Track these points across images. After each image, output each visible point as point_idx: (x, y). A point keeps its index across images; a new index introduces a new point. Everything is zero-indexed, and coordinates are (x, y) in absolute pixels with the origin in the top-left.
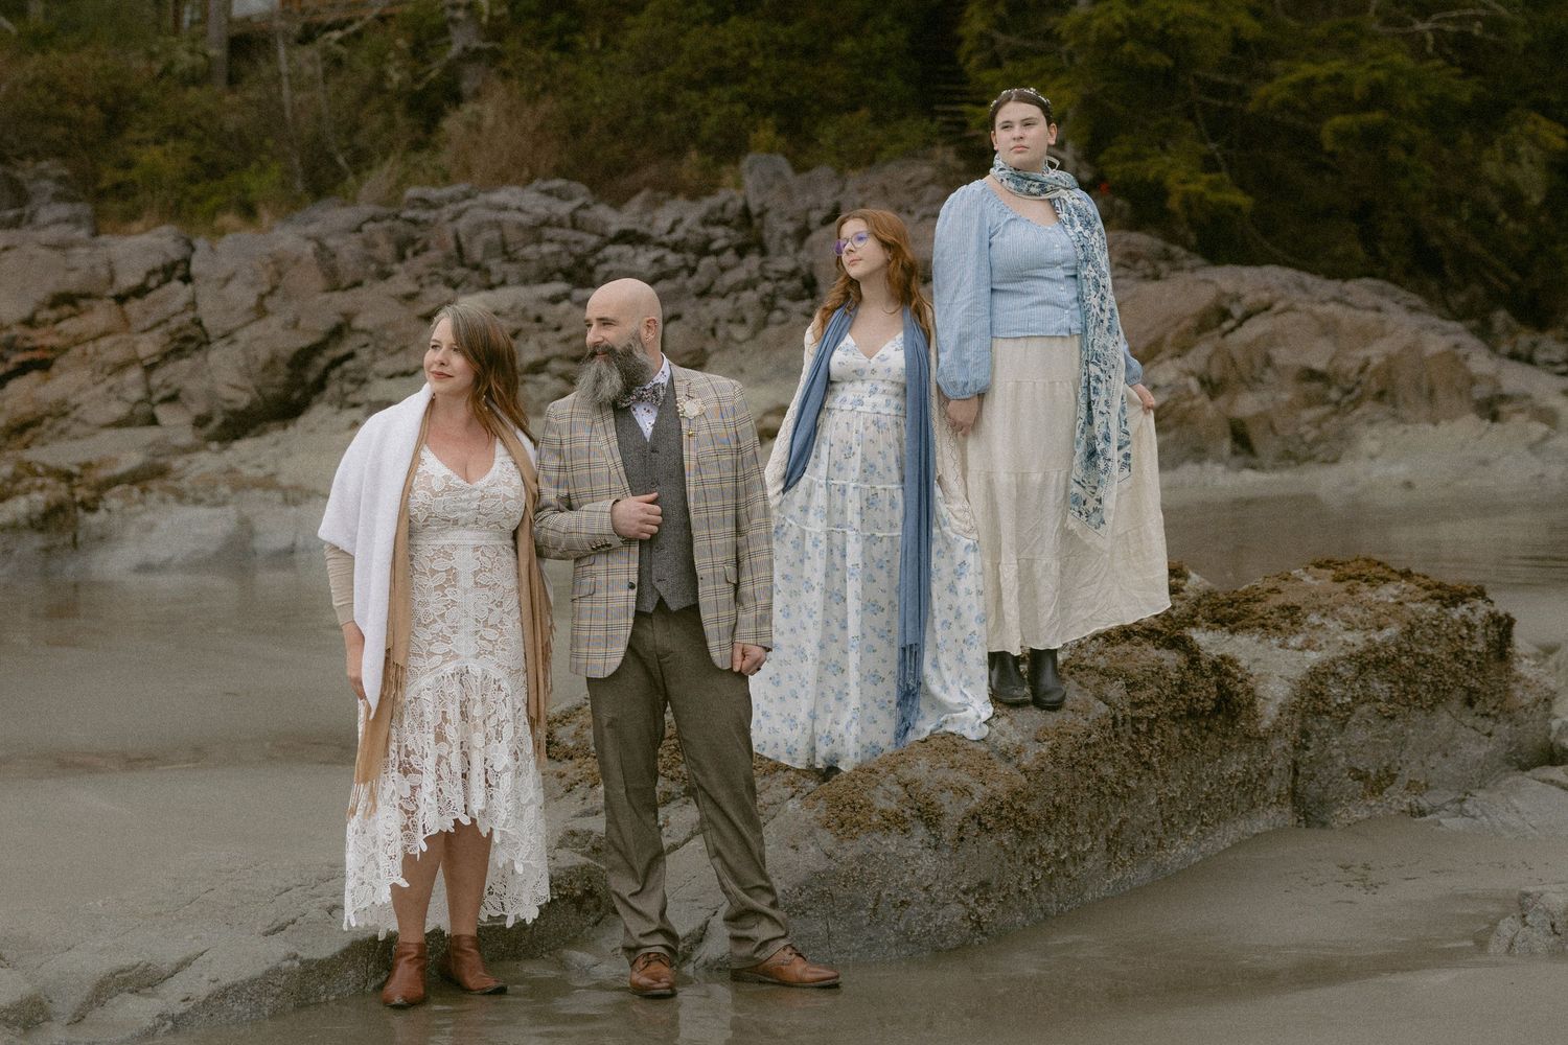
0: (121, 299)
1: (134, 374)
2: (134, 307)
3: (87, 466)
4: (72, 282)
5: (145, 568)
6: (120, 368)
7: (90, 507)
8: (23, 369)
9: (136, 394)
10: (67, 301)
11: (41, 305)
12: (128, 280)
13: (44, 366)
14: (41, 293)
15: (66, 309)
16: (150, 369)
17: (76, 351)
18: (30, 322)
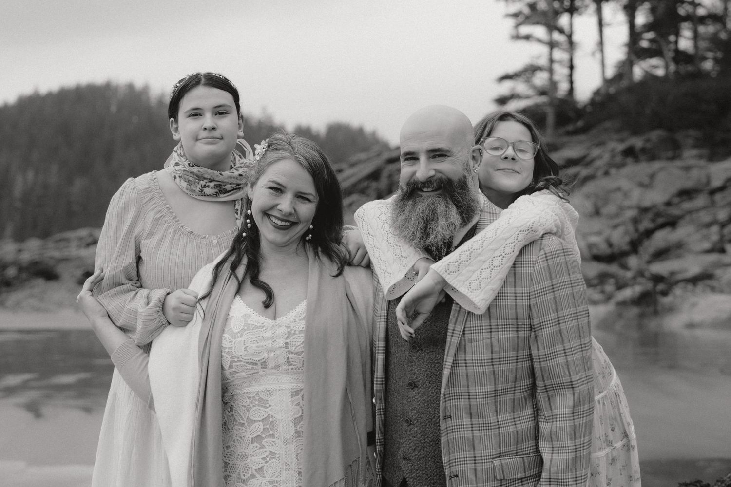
0: (713, 192)
1: (715, 229)
2: (718, 197)
3: (672, 273)
4: (689, 184)
5: (691, 326)
6: (709, 225)
7: (665, 293)
8: (662, 226)
9: (715, 237)
10: (686, 194)
11: (673, 196)
12: (717, 183)
13: (672, 223)
14: (674, 189)
15: (684, 197)
16: (723, 225)
17: (688, 218)
18: (668, 204)
